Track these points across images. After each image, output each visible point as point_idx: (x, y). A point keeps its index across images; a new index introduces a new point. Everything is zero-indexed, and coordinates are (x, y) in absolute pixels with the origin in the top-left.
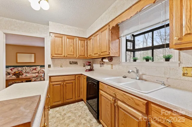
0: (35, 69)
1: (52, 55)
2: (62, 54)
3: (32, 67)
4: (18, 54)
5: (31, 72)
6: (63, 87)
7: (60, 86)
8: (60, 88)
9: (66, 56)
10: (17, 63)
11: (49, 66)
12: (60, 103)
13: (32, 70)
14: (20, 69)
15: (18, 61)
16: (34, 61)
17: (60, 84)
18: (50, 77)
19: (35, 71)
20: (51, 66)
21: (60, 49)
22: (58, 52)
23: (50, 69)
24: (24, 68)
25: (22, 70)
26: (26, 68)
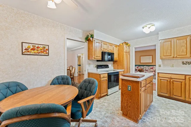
0: (152, 68)
1: (161, 57)
2: (170, 56)
3: (150, 67)
4: (141, 57)
5: (149, 71)
6: (170, 83)
7: (167, 82)
8: (167, 83)
9: (175, 57)
10: (140, 63)
11: (160, 66)
12: (167, 95)
13: (150, 69)
14: (142, 67)
15: (141, 62)
16: (151, 62)
17: (167, 80)
18: (158, 73)
19: (152, 70)
20: (161, 65)
21: (169, 51)
22: (166, 54)
23: (160, 68)
24: (144, 67)
25: (143, 68)
26: (146, 67)
